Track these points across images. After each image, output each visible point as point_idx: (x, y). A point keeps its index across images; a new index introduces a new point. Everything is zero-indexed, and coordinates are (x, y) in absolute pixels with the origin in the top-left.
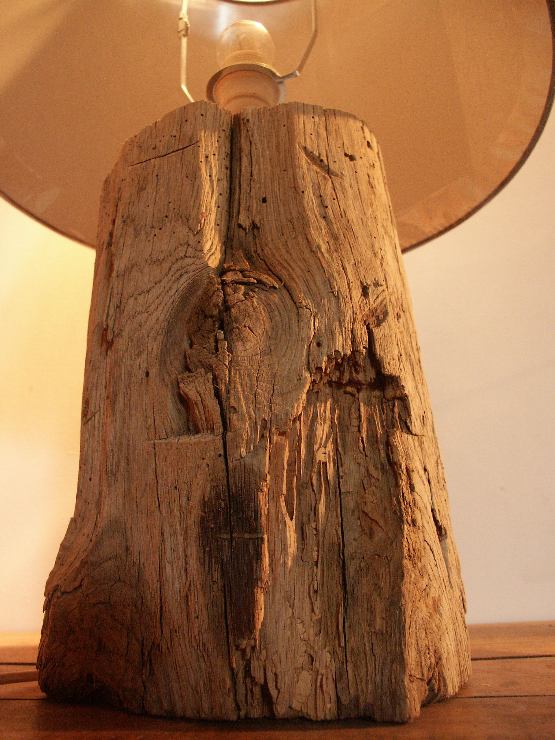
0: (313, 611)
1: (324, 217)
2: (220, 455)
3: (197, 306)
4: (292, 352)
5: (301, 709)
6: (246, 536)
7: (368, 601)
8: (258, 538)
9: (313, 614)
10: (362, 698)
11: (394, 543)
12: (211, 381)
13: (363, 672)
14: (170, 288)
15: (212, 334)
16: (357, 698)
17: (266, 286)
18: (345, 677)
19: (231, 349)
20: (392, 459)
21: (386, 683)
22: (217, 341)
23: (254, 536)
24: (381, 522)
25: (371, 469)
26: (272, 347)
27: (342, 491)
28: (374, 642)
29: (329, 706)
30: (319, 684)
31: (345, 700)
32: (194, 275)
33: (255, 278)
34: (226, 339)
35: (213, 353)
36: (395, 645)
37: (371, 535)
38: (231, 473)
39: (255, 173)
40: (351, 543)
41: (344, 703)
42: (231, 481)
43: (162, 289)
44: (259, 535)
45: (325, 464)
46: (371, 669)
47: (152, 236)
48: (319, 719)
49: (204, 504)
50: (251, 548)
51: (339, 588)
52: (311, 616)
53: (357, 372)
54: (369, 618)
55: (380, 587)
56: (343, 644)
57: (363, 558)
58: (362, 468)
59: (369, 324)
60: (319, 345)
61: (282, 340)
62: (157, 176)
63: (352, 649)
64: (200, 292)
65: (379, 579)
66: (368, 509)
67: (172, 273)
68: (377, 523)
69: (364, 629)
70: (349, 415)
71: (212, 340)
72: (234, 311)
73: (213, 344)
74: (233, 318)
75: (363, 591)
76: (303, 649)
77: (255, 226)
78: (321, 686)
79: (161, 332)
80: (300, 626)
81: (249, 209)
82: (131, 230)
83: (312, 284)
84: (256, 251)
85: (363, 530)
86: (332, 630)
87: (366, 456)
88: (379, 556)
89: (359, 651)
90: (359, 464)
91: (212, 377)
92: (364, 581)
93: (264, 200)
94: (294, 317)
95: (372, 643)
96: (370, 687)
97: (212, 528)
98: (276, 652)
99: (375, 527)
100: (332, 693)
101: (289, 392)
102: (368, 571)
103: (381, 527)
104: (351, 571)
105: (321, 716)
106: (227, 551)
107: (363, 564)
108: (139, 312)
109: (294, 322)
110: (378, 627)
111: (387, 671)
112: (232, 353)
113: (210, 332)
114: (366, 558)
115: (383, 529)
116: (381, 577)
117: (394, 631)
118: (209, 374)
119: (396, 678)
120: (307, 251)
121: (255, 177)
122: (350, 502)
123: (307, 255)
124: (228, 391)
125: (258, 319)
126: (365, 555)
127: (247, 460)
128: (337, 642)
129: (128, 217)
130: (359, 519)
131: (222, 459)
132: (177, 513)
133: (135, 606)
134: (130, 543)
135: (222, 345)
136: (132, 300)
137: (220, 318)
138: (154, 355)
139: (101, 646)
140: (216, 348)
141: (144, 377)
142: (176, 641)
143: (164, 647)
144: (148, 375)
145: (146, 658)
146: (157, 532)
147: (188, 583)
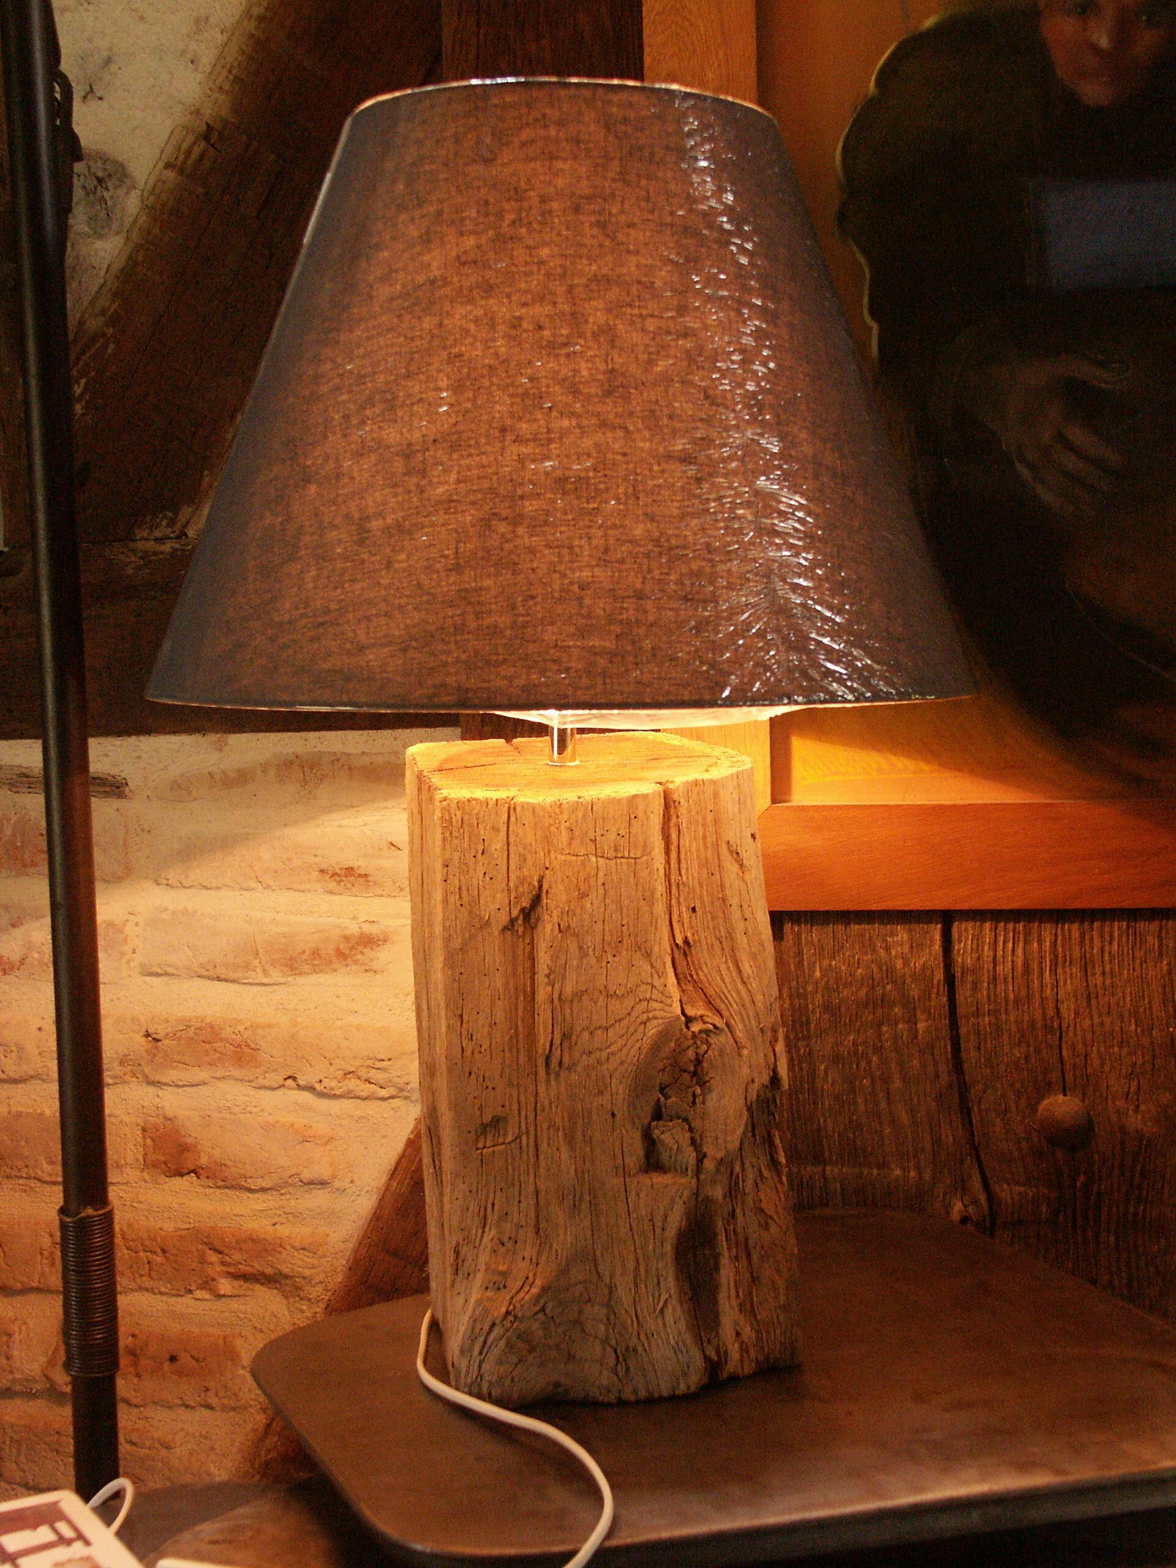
2: (694, 1193)
3: (670, 1057)
5: (735, 1372)
6: (707, 1253)
9: (738, 1299)
12: (687, 1130)
13: (772, 1337)
14: (636, 1031)
15: (690, 1089)
17: (718, 1029)
22: (694, 1095)
24: (775, 1217)
26: (725, 1091)
29: (751, 1364)
31: (762, 1357)
32: (663, 1023)
34: (701, 1092)
35: (691, 1107)
38: (699, 1205)
39: (683, 872)
41: (760, 1359)
42: (699, 1212)
43: (625, 1029)
46: (778, 1334)
47: (605, 962)
48: (745, 1376)
49: (679, 1234)
50: (712, 1263)
60: (752, 1082)
61: (730, 1082)
64: (673, 1041)
67: (634, 1014)
68: (772, 1218)
71: (691, 1095)
72: (704, 1065)
73: (691, 1099)
74: (703, 1071)
77: (686, 941)
78: (746, 1352)
79: (628, 1076)
81: (679, 919)
84: (691, 976)
85: (760, 1223)
86: (748, 1307)
91: (688, 1126)
92: (766, 1265)
93: (694, 909)
96: (778, 1346)
97: (683, 1252)
100: (753, 1355)
105: (746, 1372)
106: (693, 1267)
108: (597, 1049)
109: (737, 1063)
113: (688, 1087)
115: (778, 1224)
118: (685, 1123)
122: (749, 1201)
124: (701, 1139)
125: (716, 1067)
127: (710, 1193)
128: (753, 1317)
131: (695, 1196)
132: (652, 1241)
133: (608, 1319)
134: (601, 1268)
135: (699, 1100)
136: (586, 1034)
137: (695, 1074)
138: (621, 1097)
139: (571, 1357)
140: (694, 1102)
141: (610, 1117)
142: (653, 1343)
143: (640, 1349)
144: (613, 1115)
145: (621, 1359)
146: (631, 1258)
147: (664, 1296)
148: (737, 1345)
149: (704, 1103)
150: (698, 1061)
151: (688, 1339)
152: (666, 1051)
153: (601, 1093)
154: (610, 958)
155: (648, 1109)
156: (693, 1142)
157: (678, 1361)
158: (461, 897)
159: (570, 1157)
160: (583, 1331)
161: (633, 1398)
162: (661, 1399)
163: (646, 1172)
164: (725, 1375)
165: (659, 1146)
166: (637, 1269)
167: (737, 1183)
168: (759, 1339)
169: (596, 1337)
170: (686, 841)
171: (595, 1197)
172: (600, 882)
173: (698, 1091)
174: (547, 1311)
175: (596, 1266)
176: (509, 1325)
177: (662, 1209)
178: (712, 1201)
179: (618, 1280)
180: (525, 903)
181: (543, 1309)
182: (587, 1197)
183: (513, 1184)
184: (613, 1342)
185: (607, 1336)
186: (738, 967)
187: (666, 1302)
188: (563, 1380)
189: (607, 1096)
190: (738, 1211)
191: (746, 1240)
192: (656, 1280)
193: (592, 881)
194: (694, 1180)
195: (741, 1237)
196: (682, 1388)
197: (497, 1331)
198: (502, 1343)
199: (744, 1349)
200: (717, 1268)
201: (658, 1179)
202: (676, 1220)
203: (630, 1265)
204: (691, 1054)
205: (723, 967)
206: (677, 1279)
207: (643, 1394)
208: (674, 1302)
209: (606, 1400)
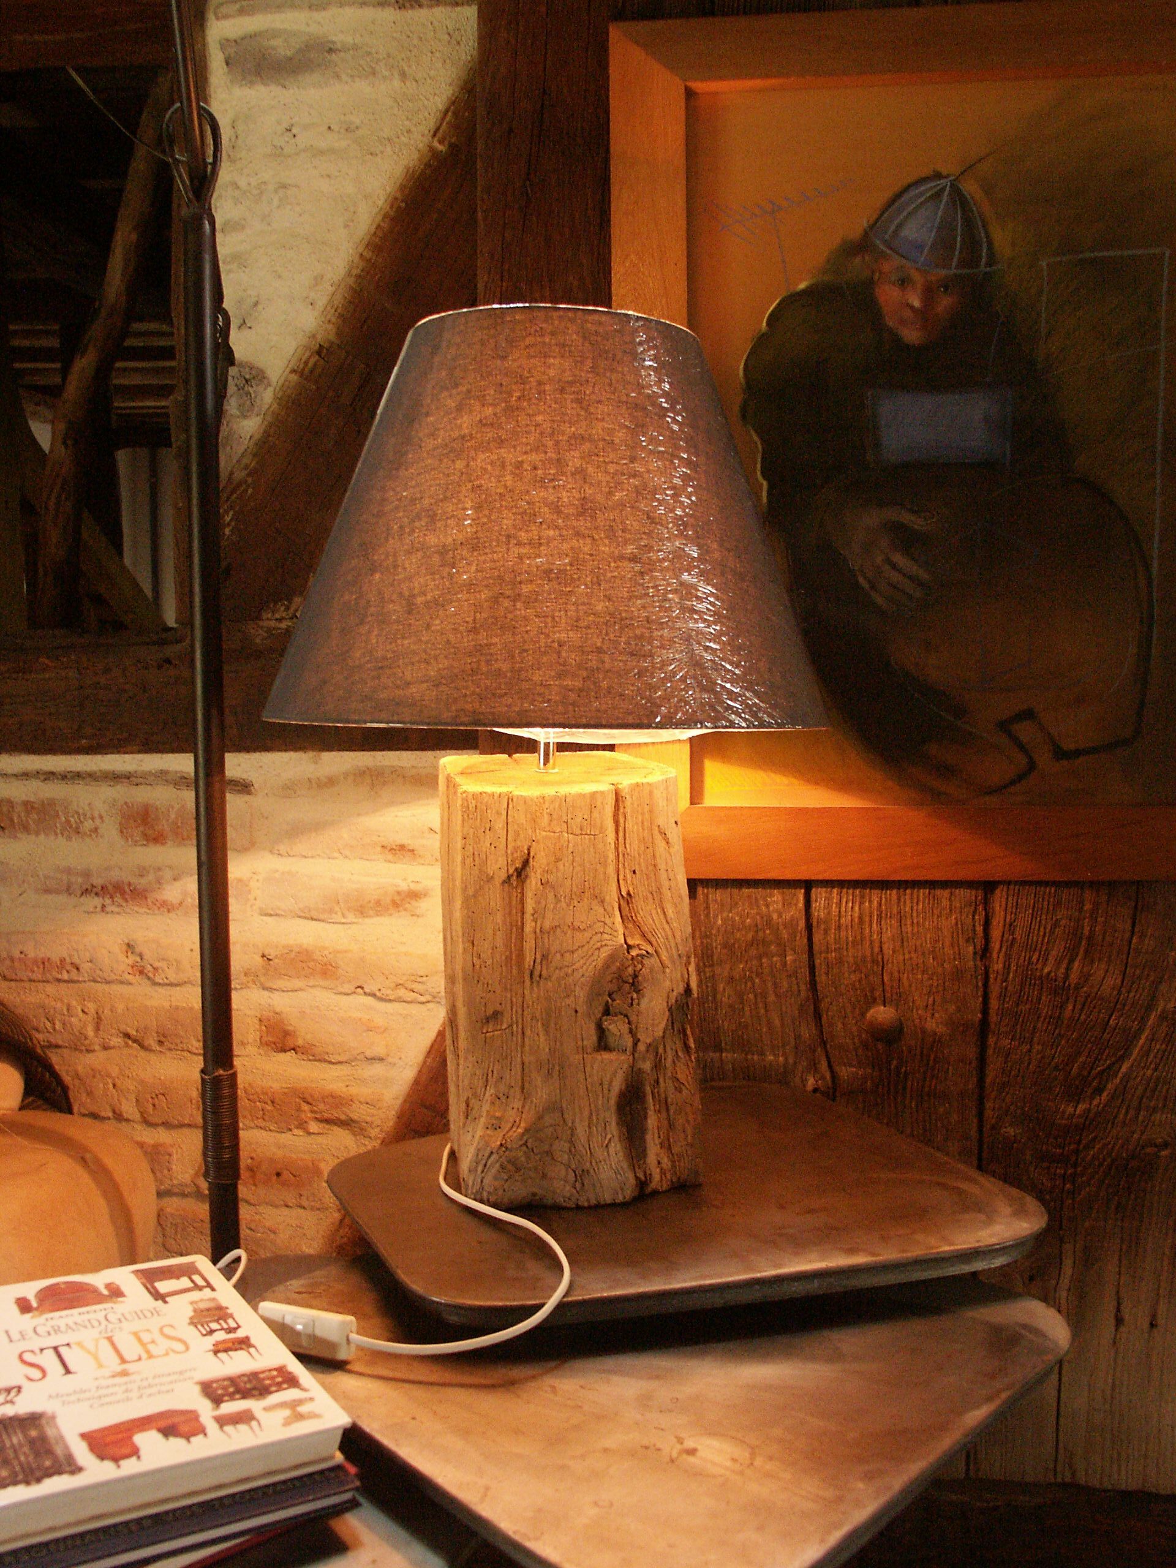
0: (660, 1136)
3: (616, 972)
5: (658, 1185)
9: (661, 1140)
10: (682, 1176)
11: (694, 1096)
12: (627, 1023)
13: (683, 1165)
14: (593, 954)
15: (630, 995)
16: (680, 1176)
18: (673, 1169)
22: (632, 999)
24: (686, 1084)
26: (653, 997)
27: (666, 1067)
29: (668, 1183)
31: (674, 1178)
32: (612, 949)
35: (629, 1007)
38: (634, 1075)
39: (627, 846)
41: (673, 1180)
42: (634, 1079)
43: (586, 953)
46: (686, 1163)
47: (573, 906)
49: (620, 1094)
50: (642, 1113)
56: (673, 1152)
63: (677, 1154)
64: (617, 961)
65: (687, 1116)
66: (679, 1076)
67: (592, 943)
72: (640, 979)
73: (630, 1002)
75: (679, 1122)
77: (629, 894)
78: (665, 1175)
79: (587, 985)
80: (657, 1146)
81: (625, 878)
85: (676, 1088)
89: (680, 1154)
91: (627, 1020)
93: (634, 872)
94: (662, 974)
95: (686, 1149)
96: (686, 1171)
97: (623, 1106)
98: (649, 1164)
100: (669, 1177)
105: (665, 1190)
106: (630, 1117)
109: (662, 977)
118: (625, 1018)
121: (628, 850)
127: (642, 1067)
128: (669, 1150)
131: (631, 1066)
132: (601, 1098)
133: (570, 1151)
134: (566, 1116)
135: (636, 1001)
136: (558, 955)
137: (633, 984)
138: (582, 999)
139: (544, 1176)
140: (632, 1004)
141: (574, 1013)
142: (601, 1167)
143: (592, 1171)
144: (576, 1011)
145: (578, 1178)
146: (587, 1109)
147: (609, 1136)
148: (658, 1170)
149: (638, 1004)
150: (635, 976)
151: (625, 1165)
152: (614, 968)
153: (568, 996)
154: (576, 903)
155: (600, 1008)
156: (631, 1031)
158: (474, 860)
159: (546, 1040)
160: (553, 1159)
161: (586, 1204)
162: (606, 1206)
163: (598, 1051)
164: (650, 1190)
165: (607, 1033)
166: (590, 1118)
167: (660, 1061)
168: (674, 1166)
169: (562, 1163)
170: (629, 825)
171: (562, 1067)
172: (570, 850)
173: (635, 996)
174: (529, 1144)
175: (562, 1114)
176: (502, 1153)
177: (608, 1076)
178: (644, 1072)
179: (577, 1124)
180: (518, 865)
181: (525, 1144)
182: (557, 1068)
183: (506, 1058)
184: (573, 1166)
185: (569, 1162)
186: (664, 913)
187: (610, 1140)
189: (572, 998)
190: (661, 1080)
191: (666, 1101)
192: (603, 1125)
193: (565, 851)
194: (631, 1058)
195: (663, 1096)
196: (620, 1198)
197: (494, 1157)
198: (498, 1165)
199: (663, 1172)
200: (646, 1118)
201: (606, 1056)
202: (618, 1085)
203: (586, 1113)
204: (630, 970)
205: (654, 912)
206: (618, 1124)
207: (593, 1202)
208: (616, 1139)
209: (568, 1205)
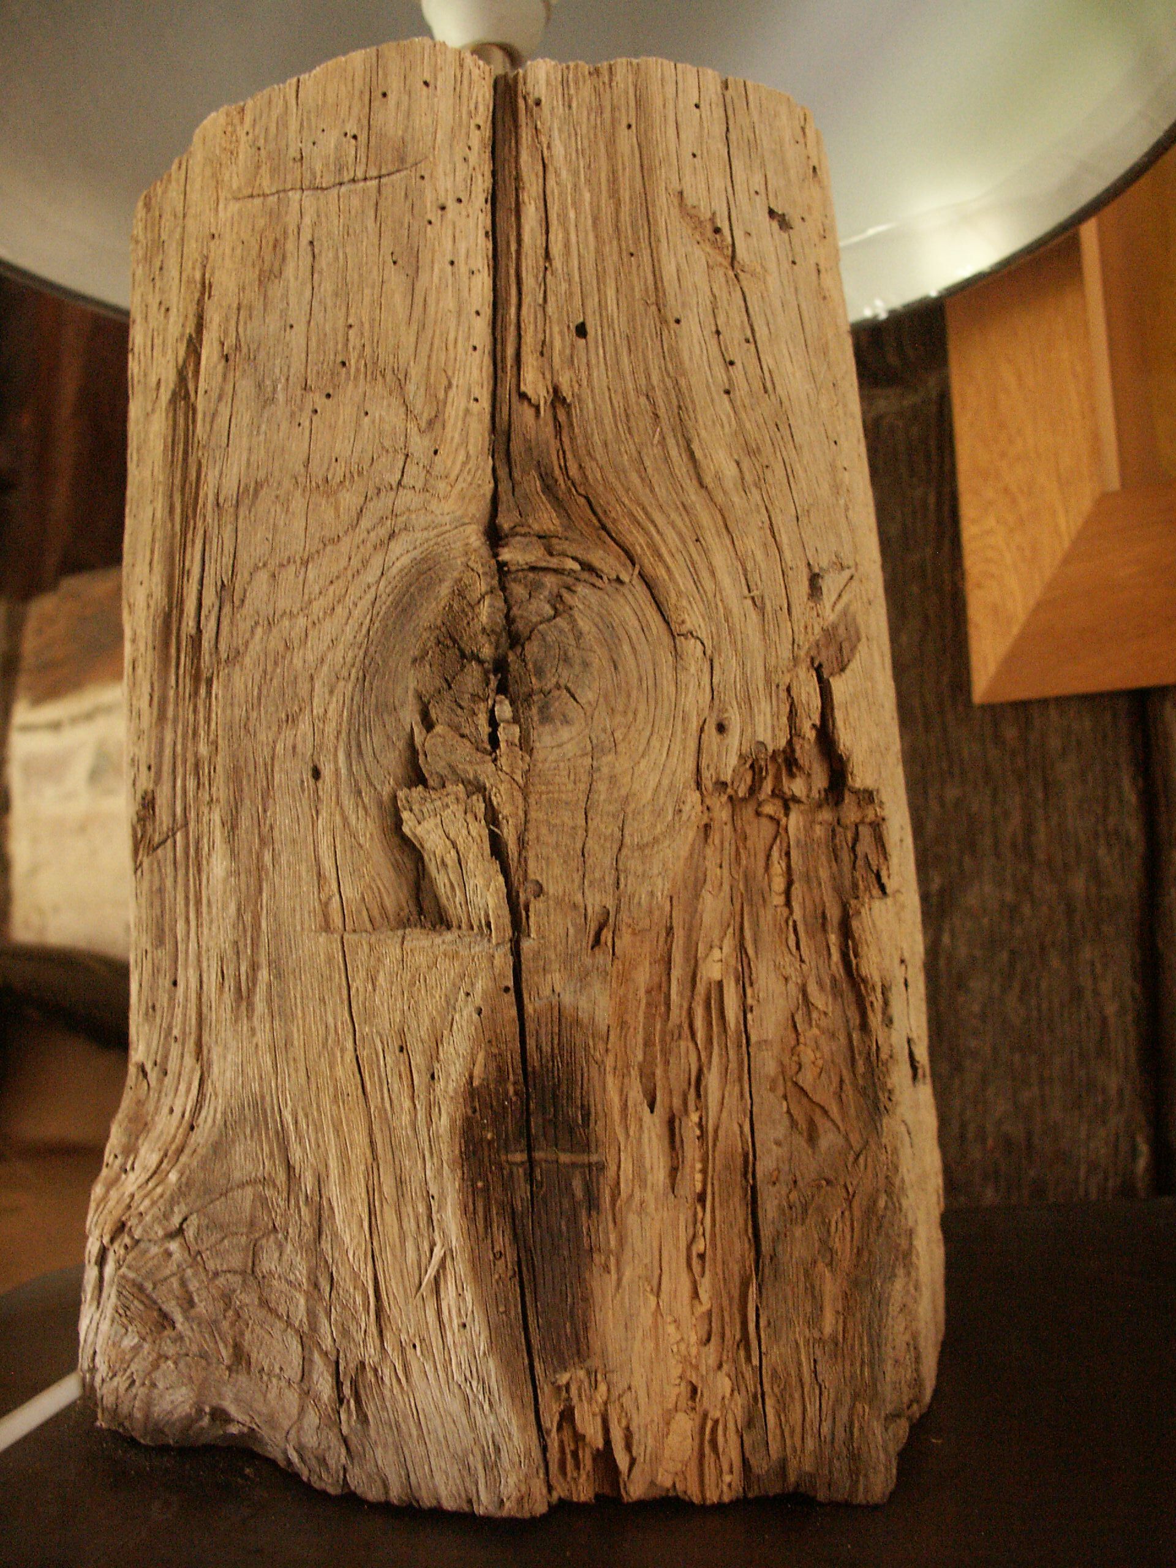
0: (695, 1295)
1: (727, 392)
2: (507, 989)
3: (439, 622)
4: (662, 746)
5: (674, 1485)
6: (565, 1158)
7: (807, 1275)
8: (590, 1165)
9: (696, 1302)
10: (793, 1463)
11: (861, 1160)
12: (481, 815)
13: (796, 1416)
14: (365, 563)
15: (482, 705)
16: (783, 1463)
17: (601, 578)
18: (759, 1423)
19: (528, 742)
20: (857, 970)
21: (841, 1434)
22: (493, 723)
23: (583, 1158)
25: (812, 988)
26: (618, 735)
27: (754, 1039)
28: (819, 1359)
29: (727, 1478)
30: (707, 1437)
31: (760, 1466)
32: (427, 540)
33: (575, 559)
34: (516, 720)
35: (484, 751)
36: (862, 1363)
37: (812, 1138)
38: (530, 1026)
39: (556, 250)
40: (769, 1151)
41: (756, 1470)
42: (531, 1043)
43: (343, 562)
44: (594, 1158)
45: (720, 984)
46: (812, 1411)
47: (308, 412)
48: (708, 1502)
49: (472, 1093)
51: (747, 1246)
52: (692, 1306)
53: (792, 775)
54: (809, 1310)
55: (831, 1250)
56: (755, 1362)
57: (795, 1182)
58: (791, 986)
59: (820, 665)
60: (721, 728)
61: (640, 716)
62: (311, 243)
63: (774, 1371)
64: (445, 589)
65: (829, 1231)
66: (807, 1079)
67: (365, 523)
69: (800, 1332)
70: (767, 867)
71: (482, 719)
72: (533, 649)
73: (485, 730)
74: (530, 666)
75: (796, 1254)
76: (676, 1372)
77: (557, 398)
78: (714, 1443)
79: (346, 674)
80: (671, 1329)
81: (543, 349)
82: (246, 387)
83: (705, 574)
84: (565, 470)
85: (793, 1123)
86: (734, 1332)
87: (802, 961)
88: (828, 1182)
89: (789, 1374)
90: (786, 979)
91: (483, 805)
92: (798, 1232)
93: (581, 331)
94: (666, 659)
95: (815, 1361)
96: (810, 1444)
97: (490, 1143)
98: (630, 1388)
99: (818, 1118)
100: (734, 1454)
101: (656, 840)
102: (805, 1211)
103: (833, 1121)
104: (770, 1208)
105: (712, 1497)
106: (523, 1190)
107: (794, 1196)
108: (285, 612)
109: (666, 670)
110: (828, 1330)
111: (843, 1414)
112: (531, 752)
113: (475, 697)
114: (800, 1184)
115: (838, 1128)
116: (833, 1229)
117: (861, 1338)
118: (475, 797)
119: (861, 1428)
120: (691, 486)
121: (557, 263)
122: (767, 1064)
123: (693, 496)
124: (522, 843)
125: (586, 665)
126: (799, 1178)
127: (567, 999)
128: (742, 1353)
129: (238, 347)
130: (785, 1097)
131: (511, 997)
132: (407, 1104)
133: (316, 1285)
134: (296, 1154)
135: (508, 733)
136: (263, 576)
137: (500, 666)
138: (330, 728)
139: (240, 1357)
140: (494, 741)
141: (307, 776)
142: (415, 1366)
143: (387, 1372)
144: (316, 774)
145: (347, 1391)
146: (360, 1138)
147: (438, 1252)
149: (525, 744)
152: (430, 612)
153: (291, 719)
154: (320, 403)
155: (393, 760)
156: (498, 851)
157: (473, 1427)
159: (230, 874)
160: (263, 1302)
161: (373, 1494)
162: (437, 1515)
163: (404, 924)
164: (637, 1490)
166: (373, 1171)
169: (289, 1324)
171: (279, 976)
172: (306, 237)
173: (504, 710)
175: (285, 1149)
176: (122, 1251)
179: (333, 1190)
181: (180, 1231)
182: (263, 975)
183: (162, 942)
184: (327, 1344)
185: (314, 1327)
187: (443, 1266)
188: (233, 1410)
189: (304, 726)
192: (421, 1209)
193: (290, 246)
196: (485, 1505)
197: (110, 1263)
198: (114, 1293)
202: (461, 1056)
204: (486, 613)
207: (395, 1494)
209: (317, 1485)
